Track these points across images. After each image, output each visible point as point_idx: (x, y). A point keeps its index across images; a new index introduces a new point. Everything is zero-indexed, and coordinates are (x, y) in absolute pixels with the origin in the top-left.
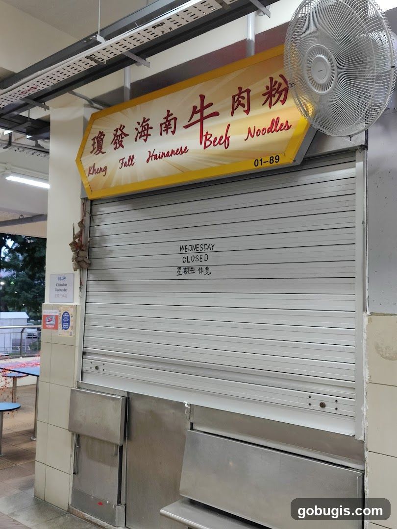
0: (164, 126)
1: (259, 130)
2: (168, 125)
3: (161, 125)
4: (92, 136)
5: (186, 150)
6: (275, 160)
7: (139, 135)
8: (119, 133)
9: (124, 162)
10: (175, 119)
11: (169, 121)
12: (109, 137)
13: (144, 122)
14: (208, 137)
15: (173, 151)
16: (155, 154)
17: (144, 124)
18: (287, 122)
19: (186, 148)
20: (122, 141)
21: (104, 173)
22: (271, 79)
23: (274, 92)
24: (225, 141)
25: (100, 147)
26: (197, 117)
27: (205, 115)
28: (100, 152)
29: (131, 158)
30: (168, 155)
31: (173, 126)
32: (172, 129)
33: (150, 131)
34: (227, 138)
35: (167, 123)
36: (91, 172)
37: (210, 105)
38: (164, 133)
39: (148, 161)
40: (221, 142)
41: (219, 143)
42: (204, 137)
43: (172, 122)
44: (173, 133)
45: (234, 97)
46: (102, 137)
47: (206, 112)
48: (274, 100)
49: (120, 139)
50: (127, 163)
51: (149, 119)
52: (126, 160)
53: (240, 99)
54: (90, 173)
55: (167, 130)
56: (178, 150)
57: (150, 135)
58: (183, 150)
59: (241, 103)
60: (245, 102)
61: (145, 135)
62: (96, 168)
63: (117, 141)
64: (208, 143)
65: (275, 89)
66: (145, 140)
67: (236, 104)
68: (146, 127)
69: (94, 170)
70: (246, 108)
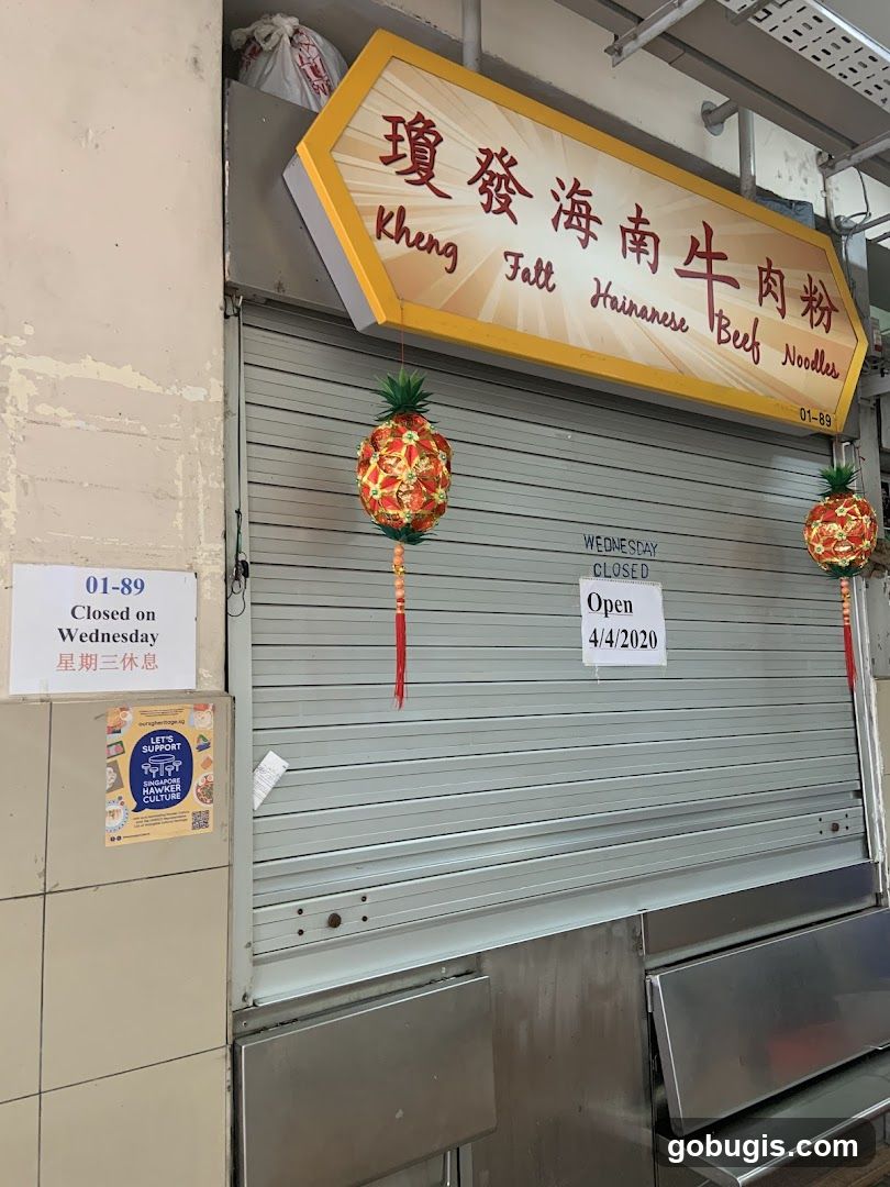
0: (631, 237)
1: (800, 357)
2: (641, 241)
3: (623, 230)
5: (683, 326)
6: (826, 421)
7: (564, 217)
8: (496, 167)
10: (657, 240)
11: (644, 235)
12: (458, 157)
13: (576, 190)
14: (723, 321)
15: (655, 313)
16: (612, 293)
17: (575, 197)
18: (833, 365)
19: (684, 321)
20: (508, 199)
21: (446, 262)
22: (810, 279)
23: (814, 304)
24: (752, 348)
25: (423, 167)
26: (700, 265)
27: (714, 271)
28: (424, 182)
29: (545, 270)
30: (643, 314)
31: (652, 251)
32: (652, 259)
33: (593, 227)
34: (756, 344)
35: (638, 237)
36: (389, 231)
37: (723, 256)
39: (594, 302)
40: (747, 346)
41: (743, 345)
42: (716, 317)
43: (649, 243)
44: (654, 268)
45: (760, 270)
46: (429, 137)
47: (717, 268)
48: (816, 317)
49: (503, 191)
50: (532, 277)
51: (590, 194)
52: (528, 263)
53: (771, 282)
54: (382, 230)
55: (636, 252)
56: (666, 314)
57: (596, 237)
58: (679, 321)
59: (773, 290)
60: (777, 292)
61: (579, 228)
62: (411, 226)
63: (492, 189)
64: (723, 334)
65: (815, 300)
66: (585, 244)
67: (764, 287)
68: (583, 208)
69: (402, 231)
70: (780, 305)
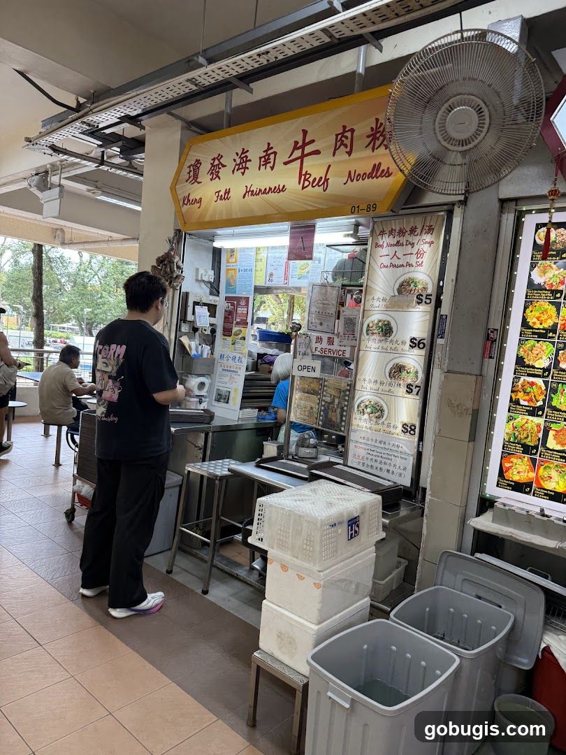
0: (263, 159)
1: (359, 175)
2: (267, 159)
3: (260, 158)
4: (187, 164)
5: (283, 189)
6: (372, 209)
7: (237, 167)
8: (216, 162)
9: (220, 195)
10: (275, 153)
11: (269, 155)
12: (205, 167)
13: (242, 153)
14: (308, 176)
15: (270, 189)
16: (251, 190)
17: (242, 156)
18: (388, 168)
19: (284, 186)
20: (218, 172)
21: (198, 205)
22: (377, 120)
23: (378, 135)
24: (324, 183)
25: (196, 177)
26: (298, 153)
27: (305, 153)
28: (196, 181)
29: (227, 192)
30: (265, 192)
31: (272, 161)
32: (271, 165)
33: (248, 164)
34: (326, 180)
35: (267, 157)
36: (186, 202)
37: (313, 141)
38: (263, 168)
39: (244, 197)
40: (320, 184)
41: (318, 184)
42: (303, 176)
43: (272, 156)
44: (272, 168)
45: (337, 135)
46: (199, 165)
47: (308, 149)
48: (378, 143)
49: (217, 170)
50: (223, 197)
51: (248, 151)
52: (222, 193)
53: (343, 139)
54: (184, 203)
55: (265, 165)
56: (275, 187)
57: (248, 168)
58: (281, 188)
59: (344, 142)
60: (348, 142)
61: (243, 168)
62: (191, 198)
63: (214, 171)
64: (307, 183)
65: (379, 132)
66: (243, 174)
67: (338, 144)
68: (245, 159)
69: (189, 200)
70: (348, 150)
